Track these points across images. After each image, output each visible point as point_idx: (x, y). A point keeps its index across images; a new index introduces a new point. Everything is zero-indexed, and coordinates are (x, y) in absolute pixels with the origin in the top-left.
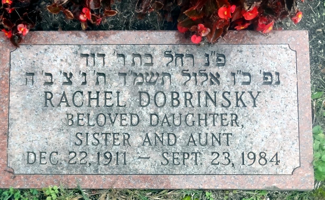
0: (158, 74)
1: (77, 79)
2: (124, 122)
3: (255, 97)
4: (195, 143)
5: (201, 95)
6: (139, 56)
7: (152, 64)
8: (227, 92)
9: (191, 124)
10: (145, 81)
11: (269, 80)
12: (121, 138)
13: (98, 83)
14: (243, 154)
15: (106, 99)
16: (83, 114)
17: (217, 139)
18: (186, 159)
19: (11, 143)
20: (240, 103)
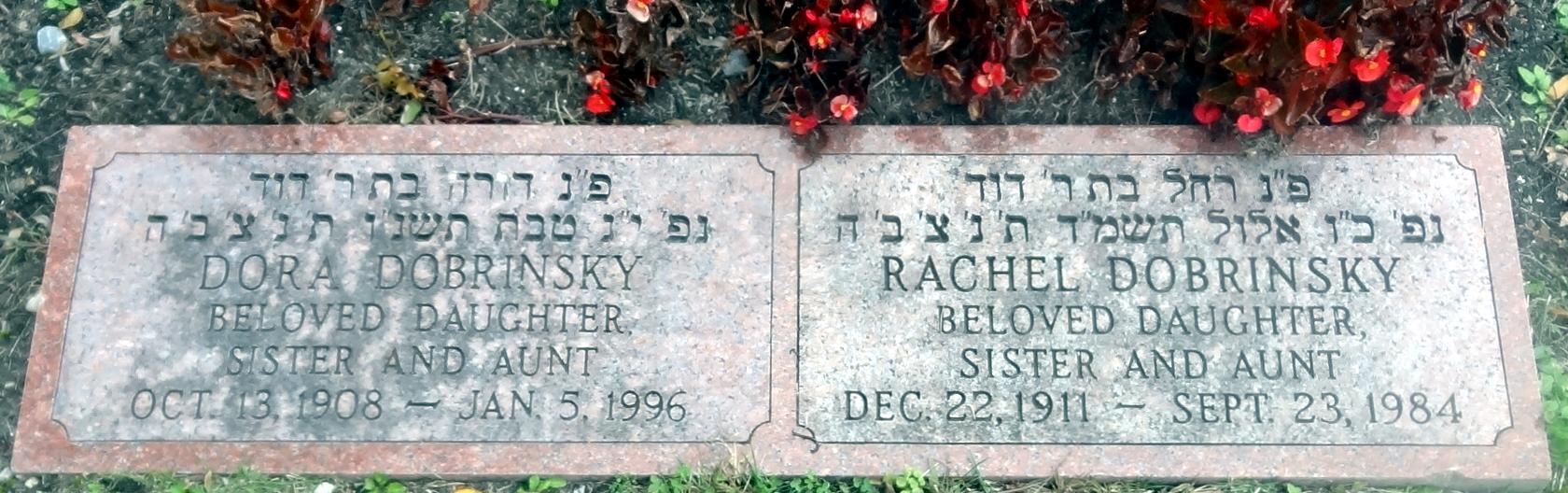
0: (1151, 220)
1: (960, 230)
2: (1077, 326)
3: (1387, 270)
4: (1251, 373)
5: (1258, 264)
6: (1106, 179)
7: (1135, 197)
8: (1319, 259)
9: (1240, 330)
10: (1121, 233)
11: (1418, 233)
12: (1072, 360)
13: (1009, 238)
14: (1370, 398)
15: (1030, 273)
16: (978, 307)
17: (1304, 365)
18: (1234, 409)
19: (804, 372)
20: (1351, 282)
